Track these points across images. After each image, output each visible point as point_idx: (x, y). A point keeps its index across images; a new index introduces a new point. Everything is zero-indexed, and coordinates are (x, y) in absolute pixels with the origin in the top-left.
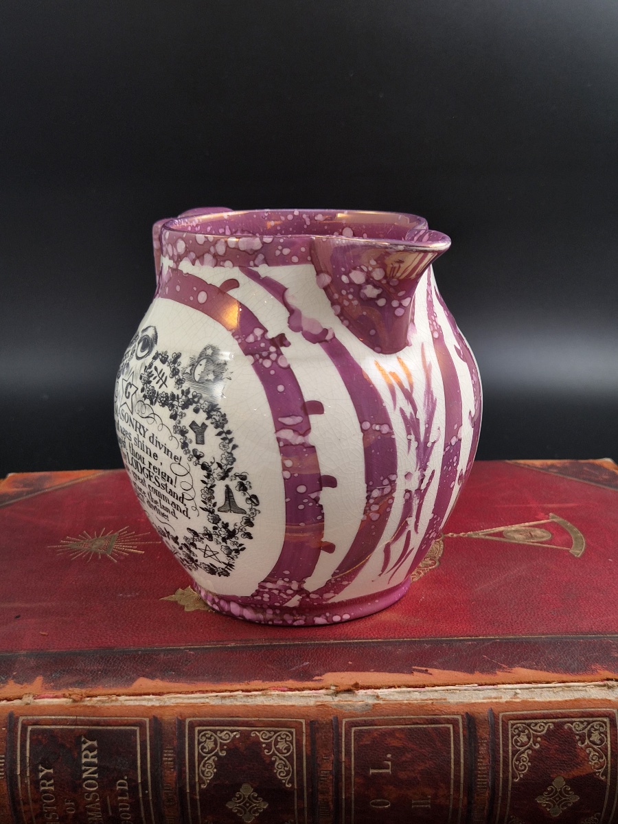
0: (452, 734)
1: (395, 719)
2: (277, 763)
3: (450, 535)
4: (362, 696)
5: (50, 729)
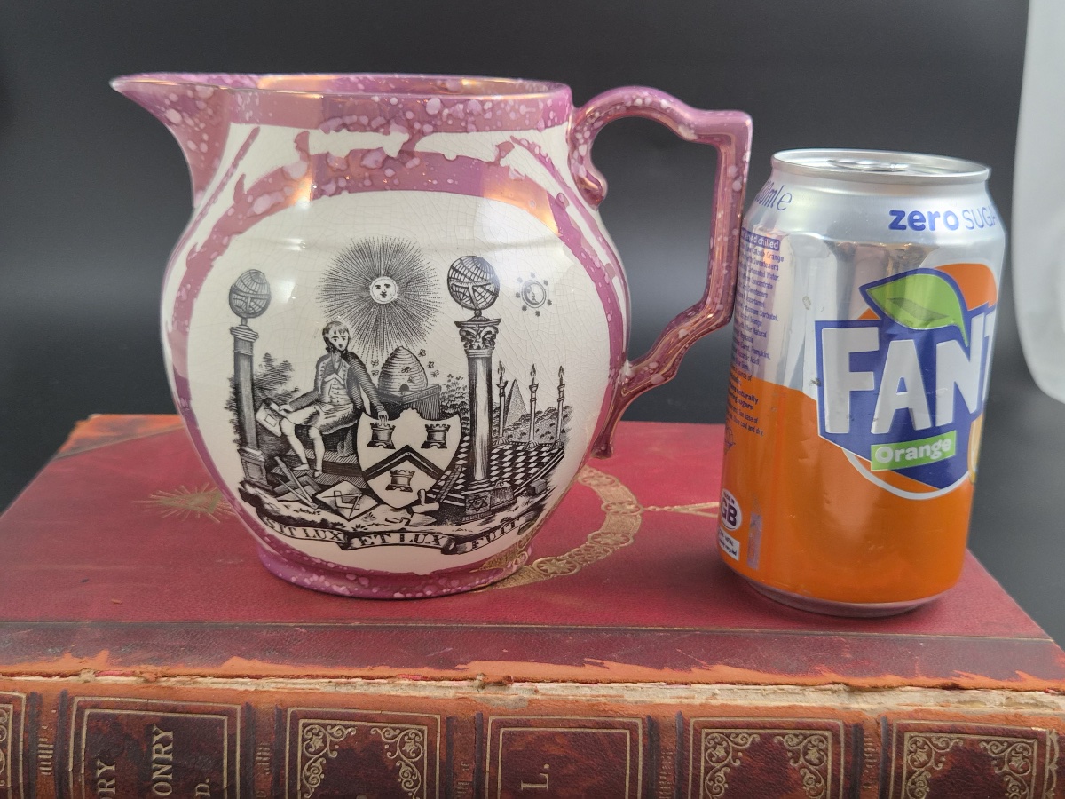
0: (628, 743)
1: (556, 721)
2: (402, 771)
3: (651, 508)
4: (517, 689)
5: (114, 715)
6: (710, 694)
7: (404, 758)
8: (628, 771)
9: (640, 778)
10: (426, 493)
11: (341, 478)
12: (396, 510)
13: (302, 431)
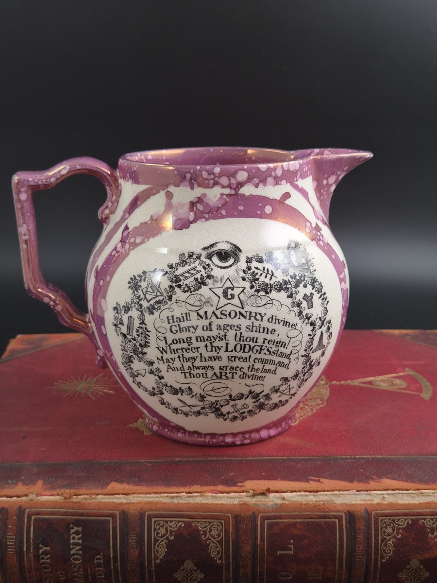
0: (337, 526)
1: (296, 515)
2: (211, 545)
3: (334, 382)
4: (273, 497)
5: (48, 519)
6: (381, 497)
7: (212, 539)
8: (338, 542)
9: (345, 546)
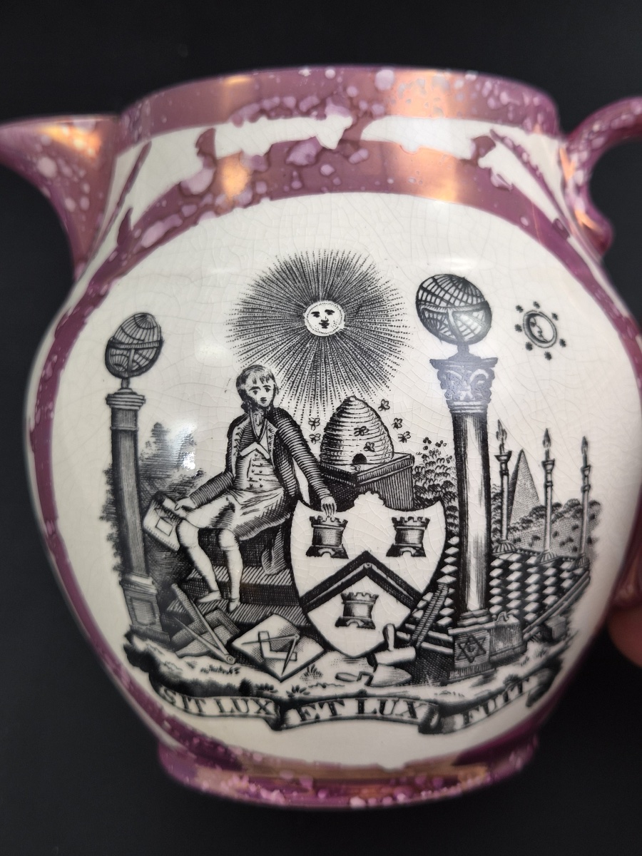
10: (396, 630)
11: (268, 609)
12: (351, 659)
13: (208, 538)
